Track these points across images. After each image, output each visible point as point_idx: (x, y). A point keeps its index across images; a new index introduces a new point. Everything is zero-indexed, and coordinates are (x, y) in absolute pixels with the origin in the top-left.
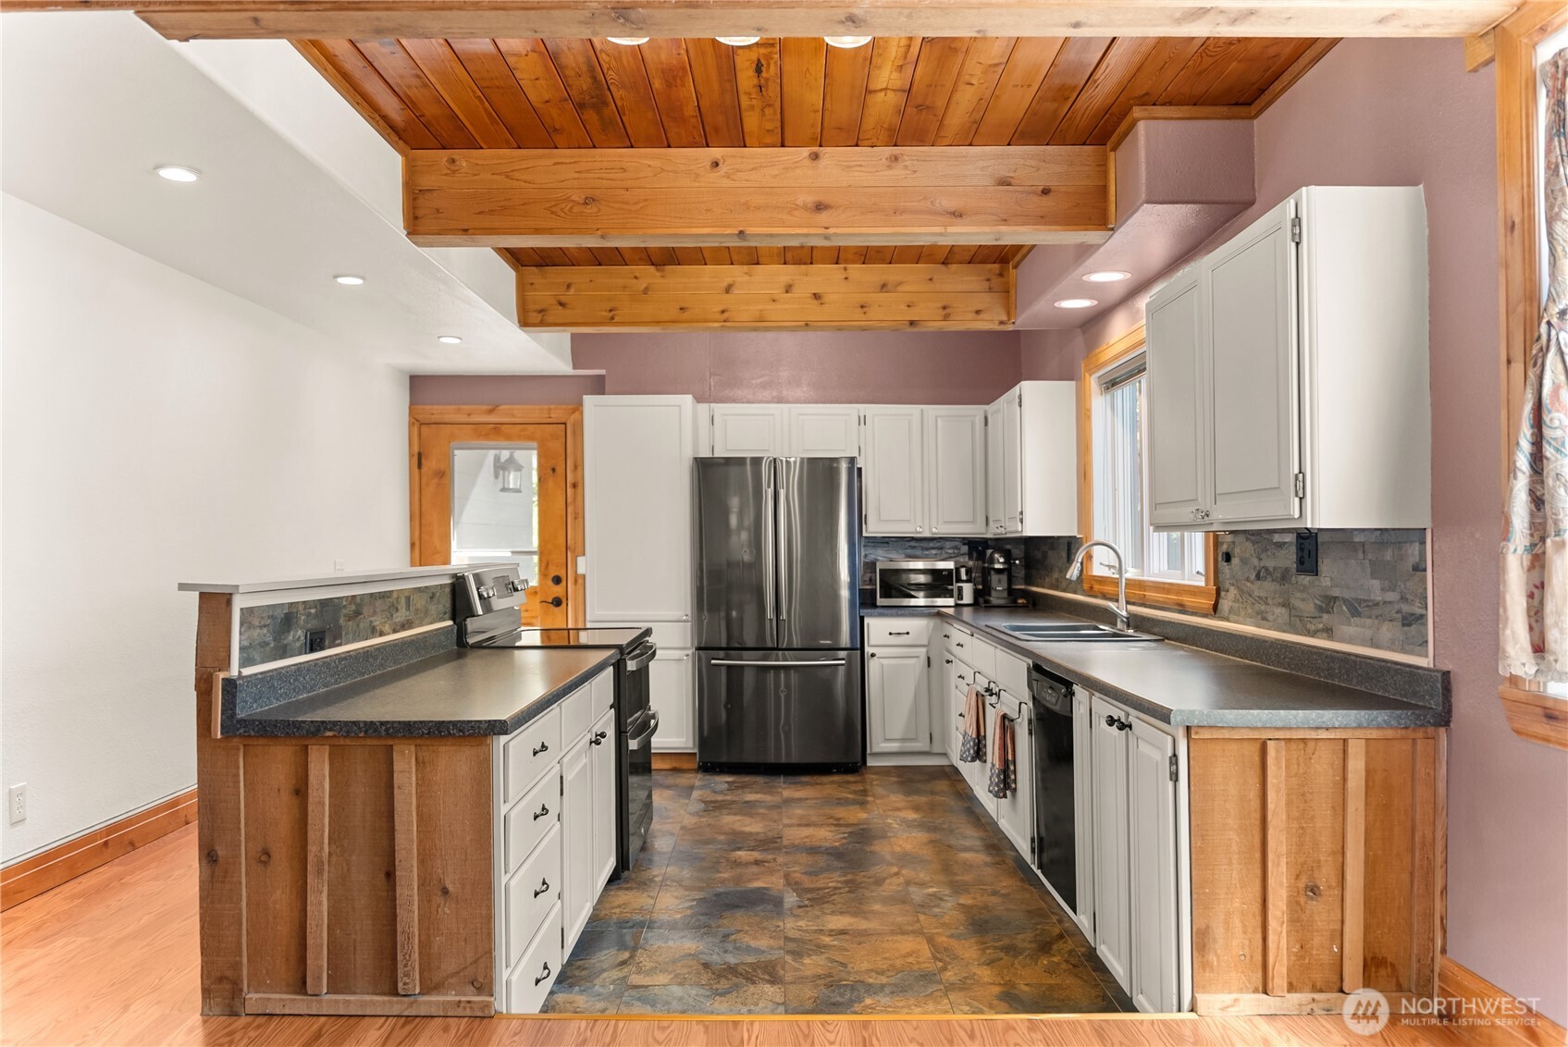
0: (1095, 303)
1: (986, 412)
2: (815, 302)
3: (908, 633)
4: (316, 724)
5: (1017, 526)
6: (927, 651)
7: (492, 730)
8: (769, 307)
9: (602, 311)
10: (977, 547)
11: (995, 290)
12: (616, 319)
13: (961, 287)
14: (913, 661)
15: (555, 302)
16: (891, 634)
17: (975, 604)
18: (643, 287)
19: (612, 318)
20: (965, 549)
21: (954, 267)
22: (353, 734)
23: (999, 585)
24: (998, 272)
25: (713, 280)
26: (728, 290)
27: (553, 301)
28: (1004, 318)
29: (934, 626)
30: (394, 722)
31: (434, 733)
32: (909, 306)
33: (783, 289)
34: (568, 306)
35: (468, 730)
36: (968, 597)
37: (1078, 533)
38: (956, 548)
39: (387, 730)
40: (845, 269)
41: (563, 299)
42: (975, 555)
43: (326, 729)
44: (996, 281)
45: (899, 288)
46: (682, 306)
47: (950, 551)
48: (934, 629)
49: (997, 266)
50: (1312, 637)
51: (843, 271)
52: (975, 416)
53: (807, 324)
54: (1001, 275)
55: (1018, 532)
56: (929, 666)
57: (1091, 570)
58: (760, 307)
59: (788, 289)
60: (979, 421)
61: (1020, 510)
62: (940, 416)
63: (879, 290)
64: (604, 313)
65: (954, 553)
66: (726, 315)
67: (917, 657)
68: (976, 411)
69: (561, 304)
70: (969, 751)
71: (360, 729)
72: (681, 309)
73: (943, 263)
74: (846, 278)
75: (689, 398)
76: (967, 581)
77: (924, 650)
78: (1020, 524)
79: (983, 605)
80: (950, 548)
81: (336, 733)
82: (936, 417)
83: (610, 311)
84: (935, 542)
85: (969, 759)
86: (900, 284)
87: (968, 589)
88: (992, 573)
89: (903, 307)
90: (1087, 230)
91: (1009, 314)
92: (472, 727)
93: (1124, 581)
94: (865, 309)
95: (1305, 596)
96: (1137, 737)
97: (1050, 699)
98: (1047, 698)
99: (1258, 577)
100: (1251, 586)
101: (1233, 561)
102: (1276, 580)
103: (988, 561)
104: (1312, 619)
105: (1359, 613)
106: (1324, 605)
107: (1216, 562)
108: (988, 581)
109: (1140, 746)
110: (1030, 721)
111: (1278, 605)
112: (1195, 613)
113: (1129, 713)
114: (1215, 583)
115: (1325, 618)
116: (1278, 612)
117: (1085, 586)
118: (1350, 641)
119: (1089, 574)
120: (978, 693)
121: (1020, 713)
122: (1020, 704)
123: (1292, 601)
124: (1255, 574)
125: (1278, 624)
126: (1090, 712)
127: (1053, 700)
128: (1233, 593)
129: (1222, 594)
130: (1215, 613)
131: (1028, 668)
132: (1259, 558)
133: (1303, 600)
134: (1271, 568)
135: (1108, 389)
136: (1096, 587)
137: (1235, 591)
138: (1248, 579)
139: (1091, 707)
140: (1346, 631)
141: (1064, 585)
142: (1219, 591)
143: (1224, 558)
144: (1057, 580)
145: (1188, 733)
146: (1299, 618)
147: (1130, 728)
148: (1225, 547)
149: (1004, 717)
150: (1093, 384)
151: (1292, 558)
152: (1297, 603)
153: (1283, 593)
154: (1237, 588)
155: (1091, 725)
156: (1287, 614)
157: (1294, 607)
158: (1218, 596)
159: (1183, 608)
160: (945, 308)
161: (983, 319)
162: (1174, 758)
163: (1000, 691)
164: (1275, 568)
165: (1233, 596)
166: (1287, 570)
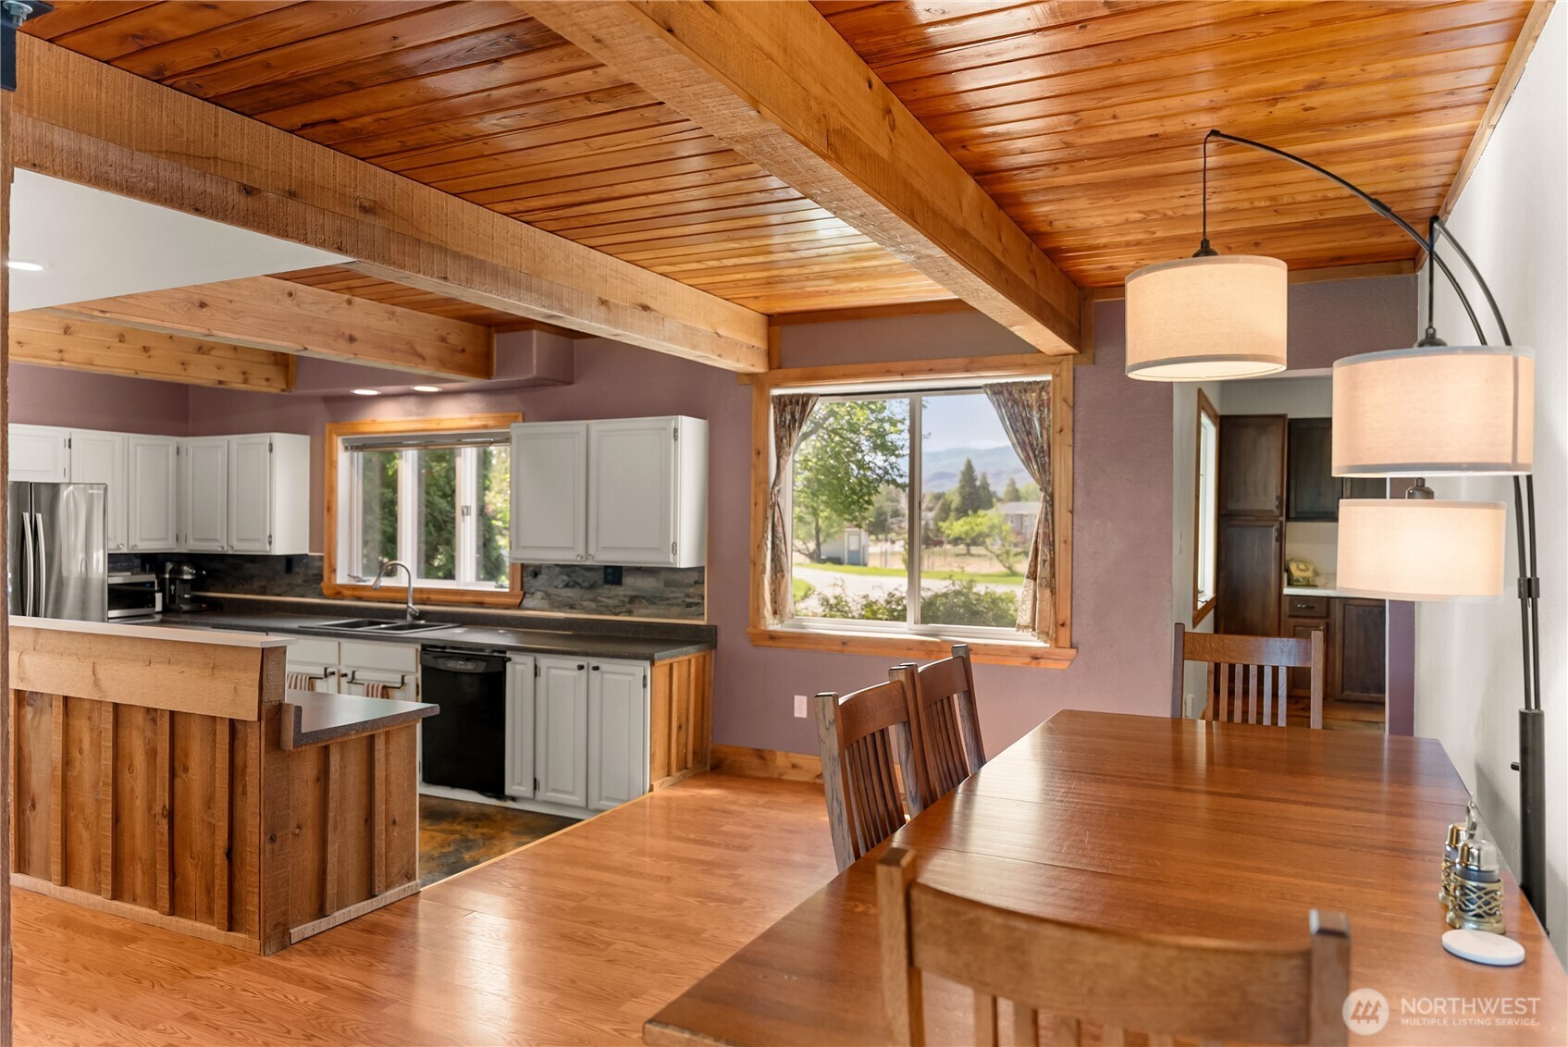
1: (180, 443)
2: (143, 354)
5: (265, 546)
8: (104, 353)
11: (278, 364)
13: (255, 359)
17: (166, 610)
23: (186, 594)
26: (67, 331)
28: (284, 387)
32: (218, 368)
33: (117, 340)
36: (159, 607)
37: (310, 552)
42: (151, 569)
45: (212, 352)
46: (21, 340)
50: (617, 616)
53: (136, 372)
55: (266, 551)
57: (335, 580)
59: (121, 339)
60: (172, 450)
61: (268, 534)
62: (138, 444)
63: (196, 352)
66: (63, 355)
68: (170, 442)
72: (19, 343)
74: (171, 337)
76: (158, 591)
78: (268, 545)
79: (176, 612)
82: (136, 445)
86: (212, 349)
87: (159, 598)
88: (178, 582)
89: (214, 369)
91: (287, 384)
93: (411, 589)
94: (184, 367)
95: (610, 595)
96: (602, 672)
97: (463, 667)
98: (458, 667)
99: (567, 586)
100: (559, 591)
101: (540, 577)
102: (585, 588)
103: (170, 573)
104: (616, 607)
105: (655, 603)
106: (627, 600)
107: (522, 577)
108: (175, 590)
109: (606, 676)
110: (418, 686)
111: (587, 600)
112: (495, 608)
113: (594, 662)
114: (522, 590)
115: (628, 606)
116: (586, 604)
117: (325, 592)
118: (648, 616)
119: (333, 582)
120: (310, 678)
121: (403, 683)
122: (403, 677)
123: (599, 598)
124: (564, 584)
125: (586, 610)
126: (536, 667)
127: (469, 666)
128: (539, 594)
129: (527, 595)
130: (519, 606)
131: (417, 650)
132: (568, 575)
133: (609, 598)
134: (580, 581)
135: (352, 448)
136: (346, 592)
137: (542, 594)
138: (556, 587)
139: (537, 664)
140: (643, 611)
141: (277, 591)
142: (525, 594)
143: (531, 575)
144: (265, 587)
145: (652, 664)
146: (605, 606)
147: (596, 668)
148: (531, 569)
149: (384, 687)
150: (339, 443)
151: (599, 577)
152: (603, 599)
153: (590, 595)
154: (544, 592)
155: (536, 675)
156: (593, 605)
157: (601, 602)
158: (524, 596)
159: (481, 605)
160: (244, 373)
161: (270, 386)
162: (645, 677)
163: (354, 672)
164: (584, 581)
165: (540, 597)
166: (595, 583)
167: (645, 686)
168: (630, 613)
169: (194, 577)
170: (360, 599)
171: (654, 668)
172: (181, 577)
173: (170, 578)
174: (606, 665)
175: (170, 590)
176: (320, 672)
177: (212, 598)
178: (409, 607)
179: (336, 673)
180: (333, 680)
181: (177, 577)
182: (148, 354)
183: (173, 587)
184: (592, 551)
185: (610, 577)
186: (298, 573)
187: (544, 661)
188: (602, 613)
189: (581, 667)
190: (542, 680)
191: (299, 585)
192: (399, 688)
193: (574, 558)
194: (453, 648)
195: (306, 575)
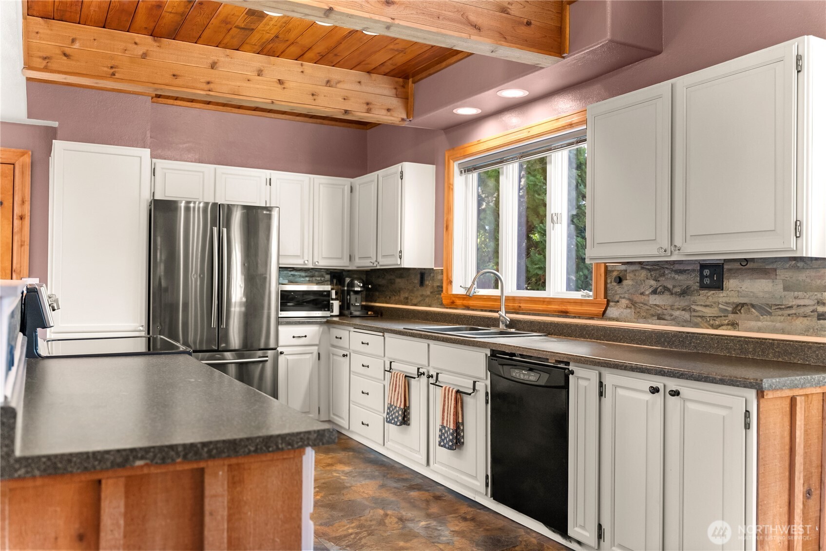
0: (479, 111)
1: (351, 183)
2: (279, 86)
3: (306, 336)
4: (124, 453)
5: (397, 260)
6: (318, 349)
7: (321, 440)
8: (245, 85)
9: (104, 67)
10: (337, 276)
11: (399, 97)
12: (117, 76)
13: (378, 91)
14: (308, 356)
15: (59, 52)
16: (294, 337)
17: (341, 315)
18: (141, 53)
19: (113, 74)
20: (328, 277)
21: (374, 76)
22: (170, 461)
23: (357, 302)
24: (402, 84)
25: (201, 56)
26: (213, 66)
27: (58, 51)
28: (405, 117)
29: (322, 331)
30: (217, 442)
31: (261, 449)
32: (344, 99)
33: (256, 73)
34: (71, 58)
35: (297, 443)
36: (336, 311)
37: (435, 267)
38: (322, 276)
39: (209, 451)
40: (302, 65)
41: (68, 51)
42: (335, 281)
43: (136, 458)
44: (400, 90)
45: (339, 85)
46: (175, 73)
47: (319, 279)
48: (323, 332)
49: (401, 80)
50: (717, 329)
51: (300, 66)
52: (345, 185)
53: (273, 102)
54: (403, 87)
55: (398, 265)
56: (319, 359)
57: (451, 290)
58: (238, 84)
59: (260, 73)
60: (347, 189)
61: (399, 250)
62: (321, 184)
63: (324, 84)
64: (105, 69)
65: (321, 280)
66: (211, 86)
67: (312, 353)
68: (346, 182)
69: (65, 55)
70: (397, 418)
71: (178, 454)
72: (174, 75)
73: (368, 72)
74: (302, 72)
75: (147, 152)
76: (336, 299)
77: (316, 348)
78: (399, 259)
79: (350, 316)
80: (318, 277)
81: (148, 461)
82: (319, 184)
83: (112, 67)
84: (309, 272)
85: (398, 423)
86: (339, 82)
87: (336, 304)
88: (352, 293)
89: (341, 99)
90: (550, 55)
91: (407, 114)
92: (301, 439)
93: (504, 297)
94: (315, 97)
95: (708, 303)
96: (684, 400)
97: (526, 377)
98: (522, 377)
99: (655, 292)
100: (646, 298)
101: (625, 282)
102: (676, 294)
103: (348, 287)
104: (715, 318)
105: (770, 314)
106: (730, 309)
107: (606, 283)
108: (350, 299)
109: (690, 406)
110: (487, 393)
111: (678, 309)
112: (579, 318)
113: (673, 384)
114: (605, 297)
115: (731, 317)
116: (677, 313)
117: (445, 302)
118: (759, 330)
119: (450, 293)
120: (406, 376)
121: (474, 389)
122: (475, 382)
123: (693, 307)
124: (650, 290)
125: (676, 321)
126: (601, 384)
127: (532, 377)
128: (624, 302)
129: (611, 304)
130: (603, 315)
131: (486, 355)
132: (656, 280)
133: (706, 306)
134: (670, 286)
135: (465, 172)
136: (459, 302)
137: (627, 302)
138: (642, 294)
139: (603, 381)
140: (753, 324)
141: (415, 301)
142: (608, 302)
143: (615, 281)
144: (407, 298)
145: (760, 394)
146: (701, 317)
147: (675, 393)
148: (615, 274)
149: (458, 392)
150: (455, 167)
151: (692, 281)
152: (697, 308)
153: (683, 302)
154: (629, 299)
155: (601, 394)
156: (686, 315)
157: (694, 311)
158: (608, 305)
159: (565, 314)
160: (368, 104)
161: (391, 116)
162: (747, 413)
163: (437, 374)
164: (674, 287)
165: (624, 305)
166: (688, 287)
167: (747, 426)
168: (734, 325)
169: (362, 289)
170: (468, 308)
171: (762, 401)
172: (353, 289)
173: (347, 290)
174: (687, 388)
175: (347, 299)
176: (413, 371)
177: (377, 307)
178: (501, 316)
179: (426, 374)
180: (424, 379)
181: (351, 289)
182: (283, 86)
183: (348, 297)
184: (678, 242)
185: (707, 281)
186: (427, 286)
187: (611, 378)
188: (696, 325)
189: (654, 390)
190: (607, 401)
191: (428, 296)
192: (470, 394)
193: (656, 253)
194: (522, 356)
195: (433, 287)
